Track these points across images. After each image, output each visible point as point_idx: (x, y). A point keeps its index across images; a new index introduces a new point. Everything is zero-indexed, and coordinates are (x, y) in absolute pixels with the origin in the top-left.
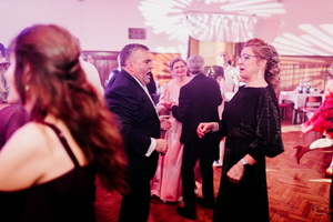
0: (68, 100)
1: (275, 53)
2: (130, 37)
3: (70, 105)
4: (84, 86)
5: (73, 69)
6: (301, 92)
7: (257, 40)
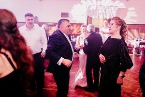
0: (12, 42)
1: (125, 23)
2: (62, 16)
3: (13, 44)
4: (19, 36)
5: (14, 29)
6: (137, 41)
7: (117, 17)
